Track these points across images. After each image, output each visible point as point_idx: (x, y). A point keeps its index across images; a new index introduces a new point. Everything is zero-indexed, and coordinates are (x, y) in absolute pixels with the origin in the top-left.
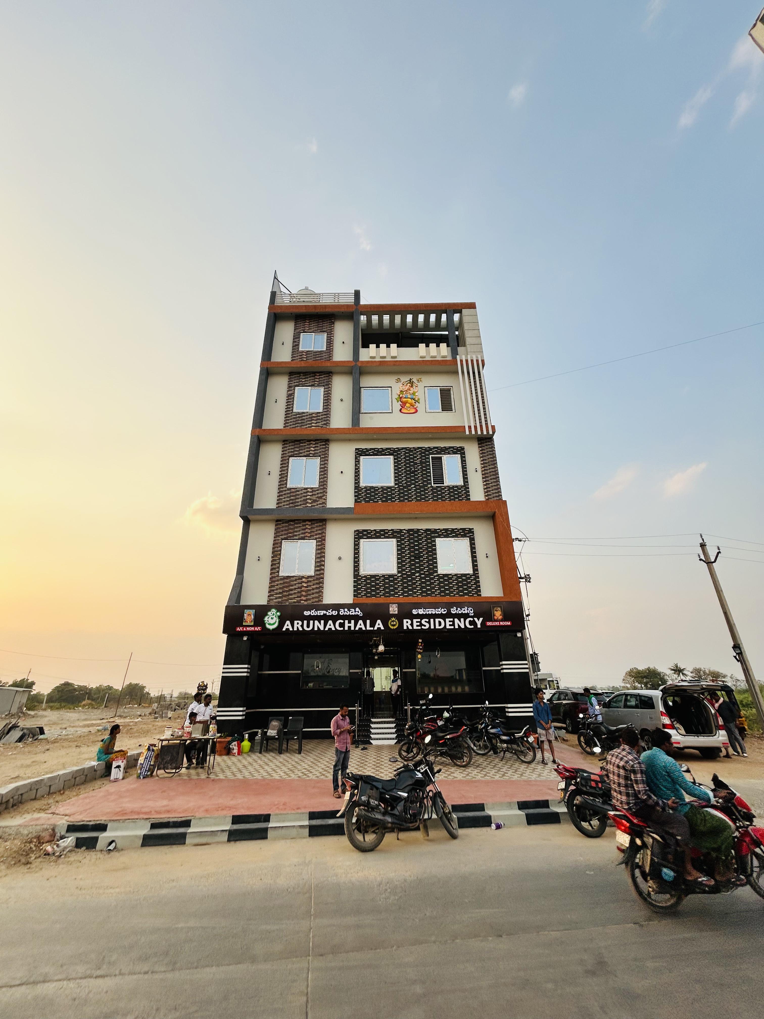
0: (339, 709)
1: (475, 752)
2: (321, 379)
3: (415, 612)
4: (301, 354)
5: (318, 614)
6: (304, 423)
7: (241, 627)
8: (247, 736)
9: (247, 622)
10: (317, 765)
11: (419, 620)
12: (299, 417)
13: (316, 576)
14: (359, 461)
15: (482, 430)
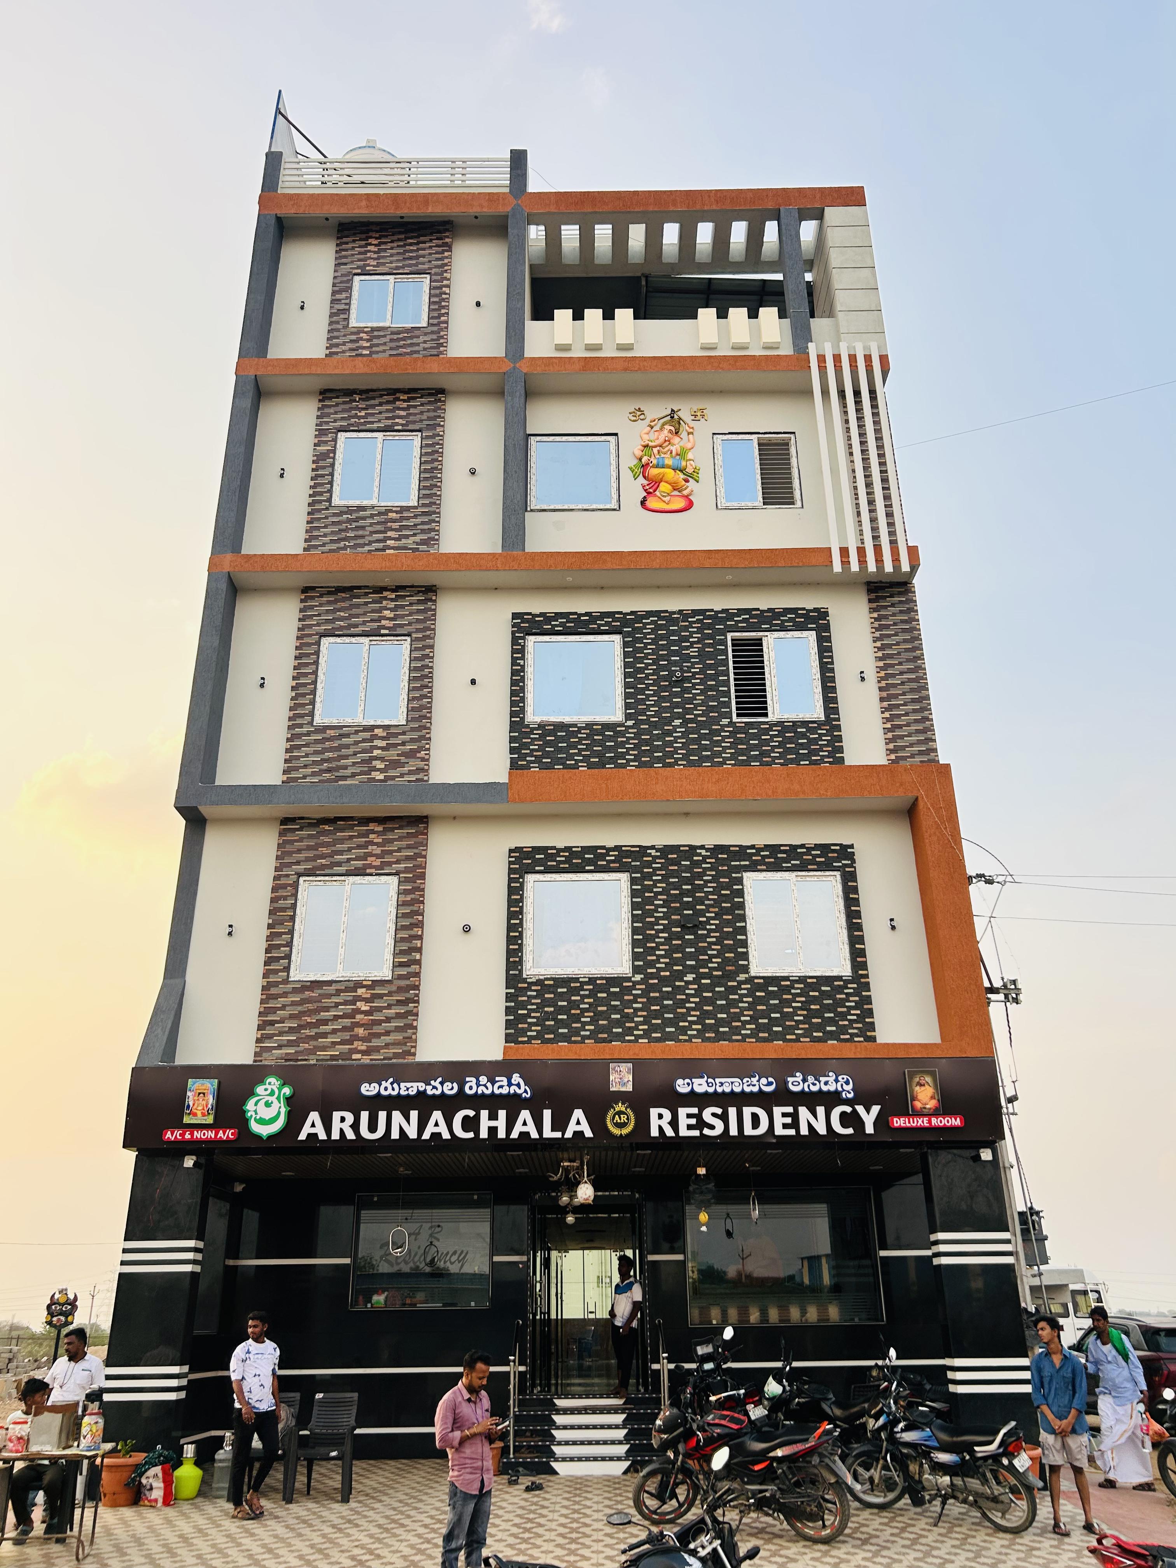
0: (460, 1369)
1: (857, 1498)
2: (412, 411)
3: (682, 1086)
4: (354, 337)
5: (403, 1093)
6: (363, 537)
7: (179, 1128)
8: (189, 1451)
9: (195, 1115)
10: (395, 1535)
11: (695, 1110)
12: (349, 521)
13: (395, 982)
14: (522, 651)
15: (879, 560)
